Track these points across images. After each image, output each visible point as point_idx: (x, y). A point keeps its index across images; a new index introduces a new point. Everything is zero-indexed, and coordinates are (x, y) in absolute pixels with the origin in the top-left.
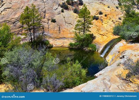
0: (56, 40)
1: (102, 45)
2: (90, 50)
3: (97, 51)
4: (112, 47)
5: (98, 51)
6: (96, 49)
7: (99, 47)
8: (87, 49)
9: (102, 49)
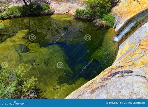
0: (60, 4)
1: (123, 18)
2: (103, 25)
3: (113, 27)
4: (137, 26)
5: (115, 28)
6: (114, 24)
7: (119, 22)
8: (99, 22)
9: (122, 27)
